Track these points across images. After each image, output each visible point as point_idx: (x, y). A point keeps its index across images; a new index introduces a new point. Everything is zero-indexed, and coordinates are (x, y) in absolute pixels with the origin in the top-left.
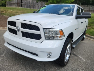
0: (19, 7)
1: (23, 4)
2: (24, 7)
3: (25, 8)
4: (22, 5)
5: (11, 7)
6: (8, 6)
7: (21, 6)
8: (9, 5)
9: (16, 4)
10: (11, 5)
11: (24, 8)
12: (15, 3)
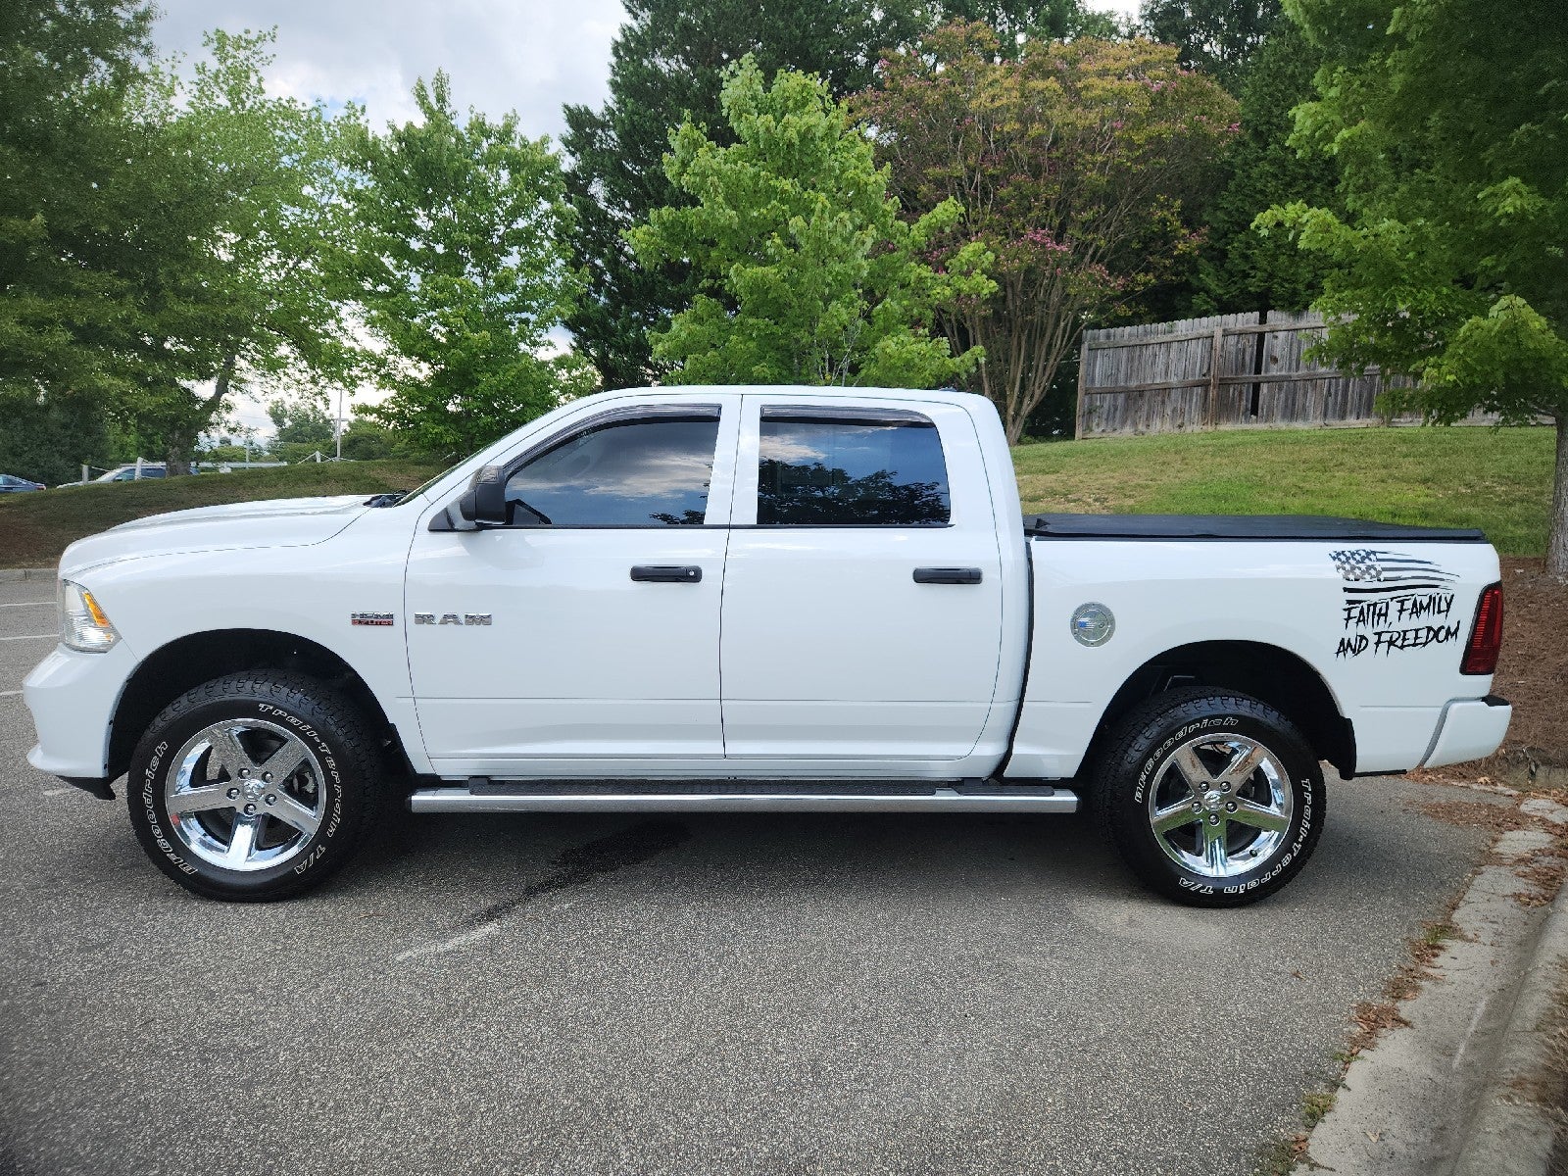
0: (1226, 427)
1: (1278, 381)
2: (1292, 412)
3: (1299, 425)
4: (1264, 389)
5: (1128, 430)
6: (1097, 431)
7: (1245, 403)
8: (1110, 417)
9: (1187, 388)
10: (1126, 410)
11: (1281, 425)
12: (1173, 380)
